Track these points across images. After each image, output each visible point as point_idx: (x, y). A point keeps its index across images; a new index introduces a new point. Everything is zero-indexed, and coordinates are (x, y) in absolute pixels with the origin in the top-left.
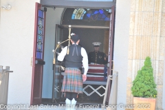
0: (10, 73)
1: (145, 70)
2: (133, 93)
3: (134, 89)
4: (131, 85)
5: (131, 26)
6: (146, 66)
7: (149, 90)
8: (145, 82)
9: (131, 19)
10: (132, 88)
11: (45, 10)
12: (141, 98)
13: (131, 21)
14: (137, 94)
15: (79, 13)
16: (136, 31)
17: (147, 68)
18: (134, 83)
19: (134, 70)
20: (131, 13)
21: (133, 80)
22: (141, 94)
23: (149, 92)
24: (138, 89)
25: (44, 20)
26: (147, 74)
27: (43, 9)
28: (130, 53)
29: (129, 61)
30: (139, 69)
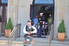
4: (57, 29)
5: (58, 10)
7: (63, 30)
8: (62, 28)
9: (58, 8)
15: (47, 9)
16: (59, 12)
17: (62, 23)
18: (58, 28)
20: (58, 6)
21: (58, 27)
22: (60, 32)
24: (59, 30)
25: (34, 10)
26: (62, 25)
27: (33, 6)
28: (57, 18)
29: (57, 21)
30: (60, 23)
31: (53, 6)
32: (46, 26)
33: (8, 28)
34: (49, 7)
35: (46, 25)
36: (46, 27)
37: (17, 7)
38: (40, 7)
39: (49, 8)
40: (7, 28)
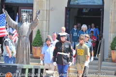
4: (110, 45)
11: (70, 10)
13: (110, 15)
14: (113, 49)
16: (112, 20)
18: (112, 44)
20: (110, 12)
21: (111, 42)
27: (69, 9)
28: (110, 30)
29: (110, 34)
33: (38, 45)
37: (48, 12)
40: (35, 45)
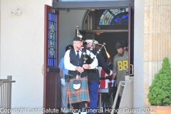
0: (13, 83)
1: (163, 73)
2: (149, 101)
3: (150, 96)
4: (147, 92)
5: (146, 23)
6: (164, 68)
7: (168, 97)
8: (163, 87)
9: (146, 15)
10: (149, 95)
12: (158, 107)
13: (145, 17)
14: (154, 102)
15: (107, 19)
16: (151, 29)
17: (165, 71)
18: (151, 89)
19: (150, 74)
20: (145, 8)
21: (150, 85)
22: (158, 102)
23: (168, 100)
24: (155, 96)
25: (57, 24)
26: (166, 77)
28: (146, 54)
29: (145, 64)
30: (157, 72)
31: (127, 10)
32: (107, 81)
34: (116, 12)
35: (107, 78)
36: (107, 86)
38: (84, 12)
39: (115, 17)
